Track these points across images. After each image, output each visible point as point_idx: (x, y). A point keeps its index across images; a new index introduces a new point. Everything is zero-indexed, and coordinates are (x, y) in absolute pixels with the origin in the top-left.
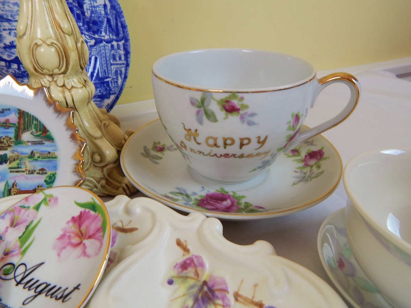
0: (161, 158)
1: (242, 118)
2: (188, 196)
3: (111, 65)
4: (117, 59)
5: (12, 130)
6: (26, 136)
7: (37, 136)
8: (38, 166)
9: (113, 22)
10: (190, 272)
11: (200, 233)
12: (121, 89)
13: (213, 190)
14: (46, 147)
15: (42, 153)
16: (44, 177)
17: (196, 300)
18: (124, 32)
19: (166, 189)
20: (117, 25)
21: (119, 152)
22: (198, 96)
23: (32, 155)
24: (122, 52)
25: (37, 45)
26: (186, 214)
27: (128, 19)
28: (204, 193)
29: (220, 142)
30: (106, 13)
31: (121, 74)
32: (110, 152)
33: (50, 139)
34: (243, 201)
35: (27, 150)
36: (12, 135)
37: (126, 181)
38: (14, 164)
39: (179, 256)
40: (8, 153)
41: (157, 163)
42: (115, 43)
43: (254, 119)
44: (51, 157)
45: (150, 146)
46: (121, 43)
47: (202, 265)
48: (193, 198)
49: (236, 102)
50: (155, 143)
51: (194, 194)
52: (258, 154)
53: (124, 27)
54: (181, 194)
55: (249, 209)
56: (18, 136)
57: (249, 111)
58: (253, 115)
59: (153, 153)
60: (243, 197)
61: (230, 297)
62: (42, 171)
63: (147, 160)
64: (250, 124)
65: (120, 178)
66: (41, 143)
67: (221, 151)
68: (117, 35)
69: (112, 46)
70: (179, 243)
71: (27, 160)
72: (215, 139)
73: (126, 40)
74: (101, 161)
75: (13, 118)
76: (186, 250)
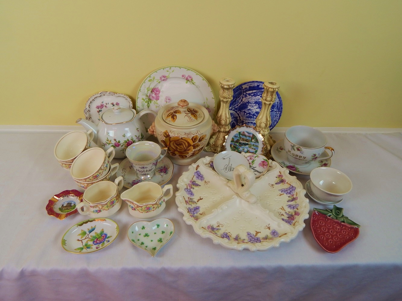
0: (281, 152)
1: (300, 152)
2: (285, 164)
3: (274, 118)
4: (277, 117)
5: (251, 138)
6: (253, 140)
7: (255, 141)
8: (254, 148)
9: (279, 107)
10: (280, 177)
11: (284, 171)
12: (275, 125)
13: (292, 165)
14: (257, 144)
15: (256, 145)
16: (255, 150)
17: (280, 181)
18: (281, 110)
19: (280, 161)
20: (280, 107)
21: (271, 148)
22: (293, 145)
23: (253, 145)
24: (279, 115)
25: (262, 123)
26: (283, 167)
27: (283, 107)
28: (289, 165)
29: (295, 155)
30: (278, 104)
31: (276, 121)
32: (269, 148)
33: (258, 142)
34: (298, 170)
35: (253, 143)
36: (250, 139)
37: (271, 156)
38: (250, 146)
39: (279, 174)
40: (249, 143)
41: (279, 153)
42: (277, 112)
43: (303, 153)
44: (257, 146)
45: (279, 148)
46: (279, 113)
47: (283, 177)
48: (286, 165)
49: (300, 149)
50: (280, 147)
51: (287, 164)
52: (304, 160)
53: (282, 108)
54: (283, 163)
55: (298, 171)
56: (251, 140)
57: (302, 151)
58: (303, 152)
59: (279, 150)
60: (299, 169)
61: (286, 183)
62: (255, 149)
63: (277, 151)
64: (302, 154)
65: (269, 155)
66: (256, 143)
67: (295, 157)
68: (279, 110)
69: (276, 113)
70: (280, 172)
71: (252, 146)
72: (294, 154)
73: (281, 112)
74: (266, 149)
75: (251, 135)
76: (281, 173)
